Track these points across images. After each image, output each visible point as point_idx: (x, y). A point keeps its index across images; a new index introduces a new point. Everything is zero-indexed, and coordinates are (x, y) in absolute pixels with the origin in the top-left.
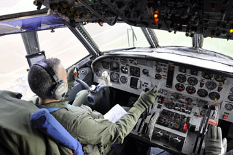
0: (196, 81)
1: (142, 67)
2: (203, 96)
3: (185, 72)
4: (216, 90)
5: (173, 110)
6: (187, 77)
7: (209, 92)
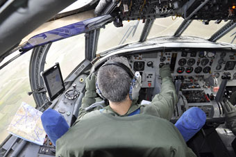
0: (193, 62)
1: (147, 60)
2: (199, 73)
3: (186, 56)
4: (208, 65)
5: (187, 89)
6: (187, 60)
7: (203, 68)
